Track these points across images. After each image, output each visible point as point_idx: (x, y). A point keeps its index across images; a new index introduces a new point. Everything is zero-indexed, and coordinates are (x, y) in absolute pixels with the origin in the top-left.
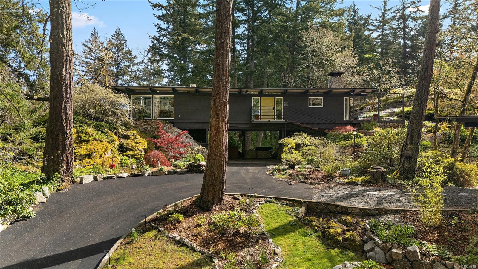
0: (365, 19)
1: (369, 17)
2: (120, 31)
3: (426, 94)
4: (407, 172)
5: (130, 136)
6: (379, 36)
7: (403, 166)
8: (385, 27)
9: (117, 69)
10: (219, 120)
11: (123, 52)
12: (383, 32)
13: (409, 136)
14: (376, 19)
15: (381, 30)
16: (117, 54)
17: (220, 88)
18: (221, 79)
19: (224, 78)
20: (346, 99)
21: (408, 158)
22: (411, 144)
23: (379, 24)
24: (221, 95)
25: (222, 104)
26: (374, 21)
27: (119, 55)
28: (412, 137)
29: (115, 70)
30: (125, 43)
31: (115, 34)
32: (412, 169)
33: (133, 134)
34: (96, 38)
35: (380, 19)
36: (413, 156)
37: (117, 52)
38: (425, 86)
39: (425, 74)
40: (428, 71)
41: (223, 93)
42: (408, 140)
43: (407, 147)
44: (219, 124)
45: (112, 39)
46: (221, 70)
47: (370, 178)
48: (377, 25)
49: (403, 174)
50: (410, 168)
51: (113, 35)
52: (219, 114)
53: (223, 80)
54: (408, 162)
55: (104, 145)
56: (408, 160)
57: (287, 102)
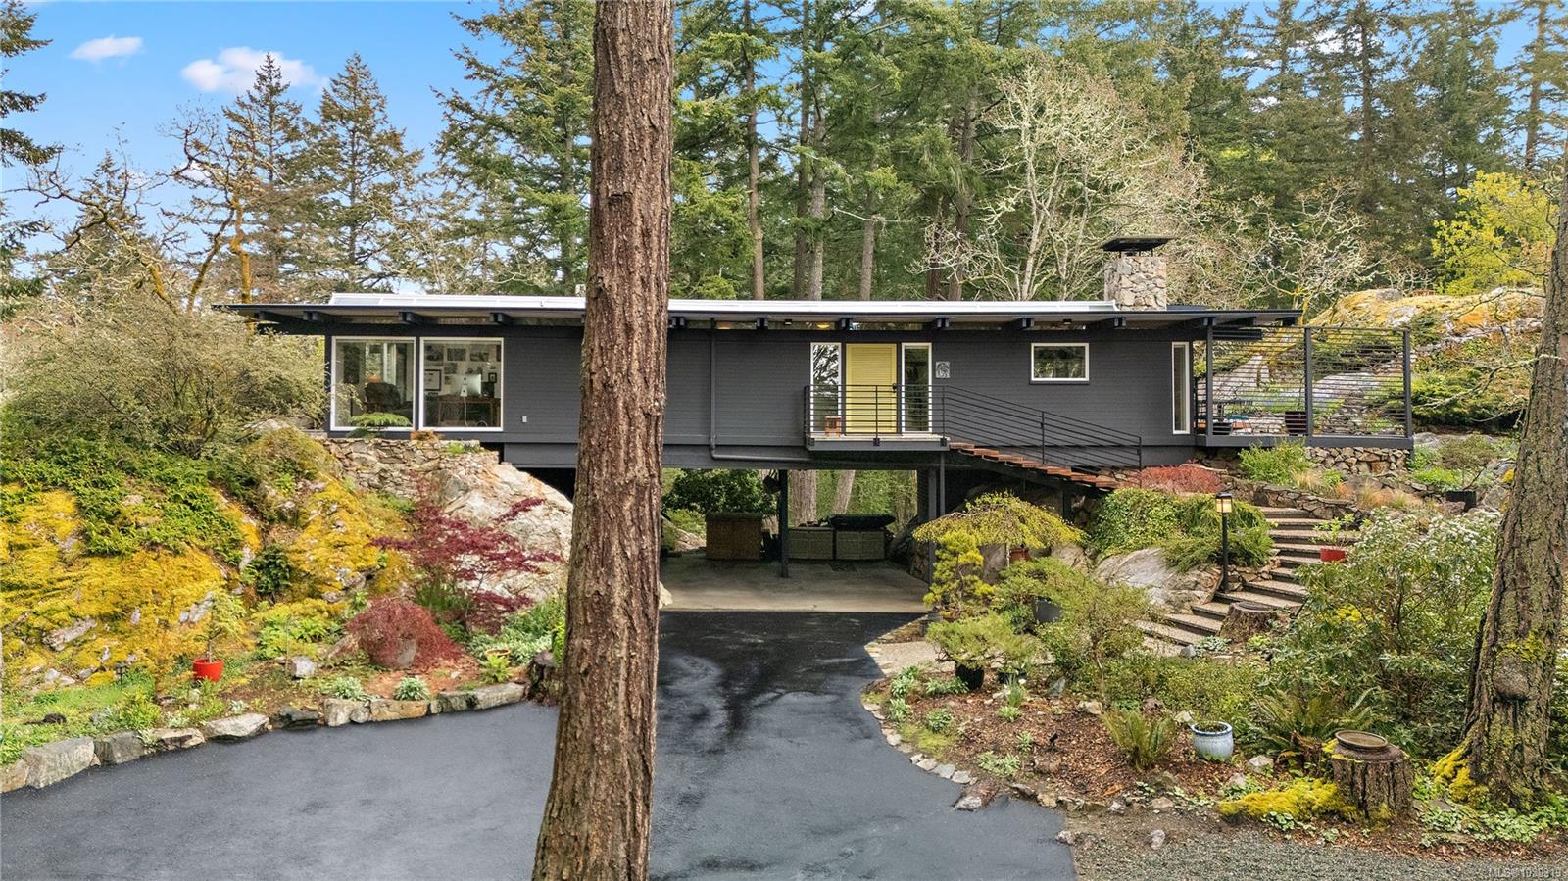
0: (1222, 25)
1: (1236, 16)
2: (360, 64)
5: (310, 515)
6: (1270, 82)
7: (1487, 735)
8: (1292, 49)
9: (352, 196)
10: (610, 573)
11: (374, 137)
12: (1283, 68)
13: (1508, 597)
14: (1260, 25)
15: (1276, 63)
16: (353, 146)
17: (613, 413)
18: (620, 369)
19: (636, 365)
20: (1180, 352)
21: (1511, 700)
23: (1270, 39)
24: (617, 448)
25: (625, 494)
26: (1251, 32)
27: (360, 149)
28: (1524, 600)
29: (346, 202)
30: (381, 106)
31: (346, 74)
32: (1528, 752)
34: (275, 91)
35: (1275, 22)
36: (1534, 692)
37: (352, 137)
41: (628, 442)
42: (1504, 617)
43: (1500, 648)
44: (610, 595)
45: (332, 94)
46: (619, 328)
48: (1264, 45)
49: (1490, 776)
51: (338, 79)
52: (608, 543)
53: (628, 374)
54: (1511, 719)
55: (185, 568)
56: (1510, 712)
57: (947, 363)
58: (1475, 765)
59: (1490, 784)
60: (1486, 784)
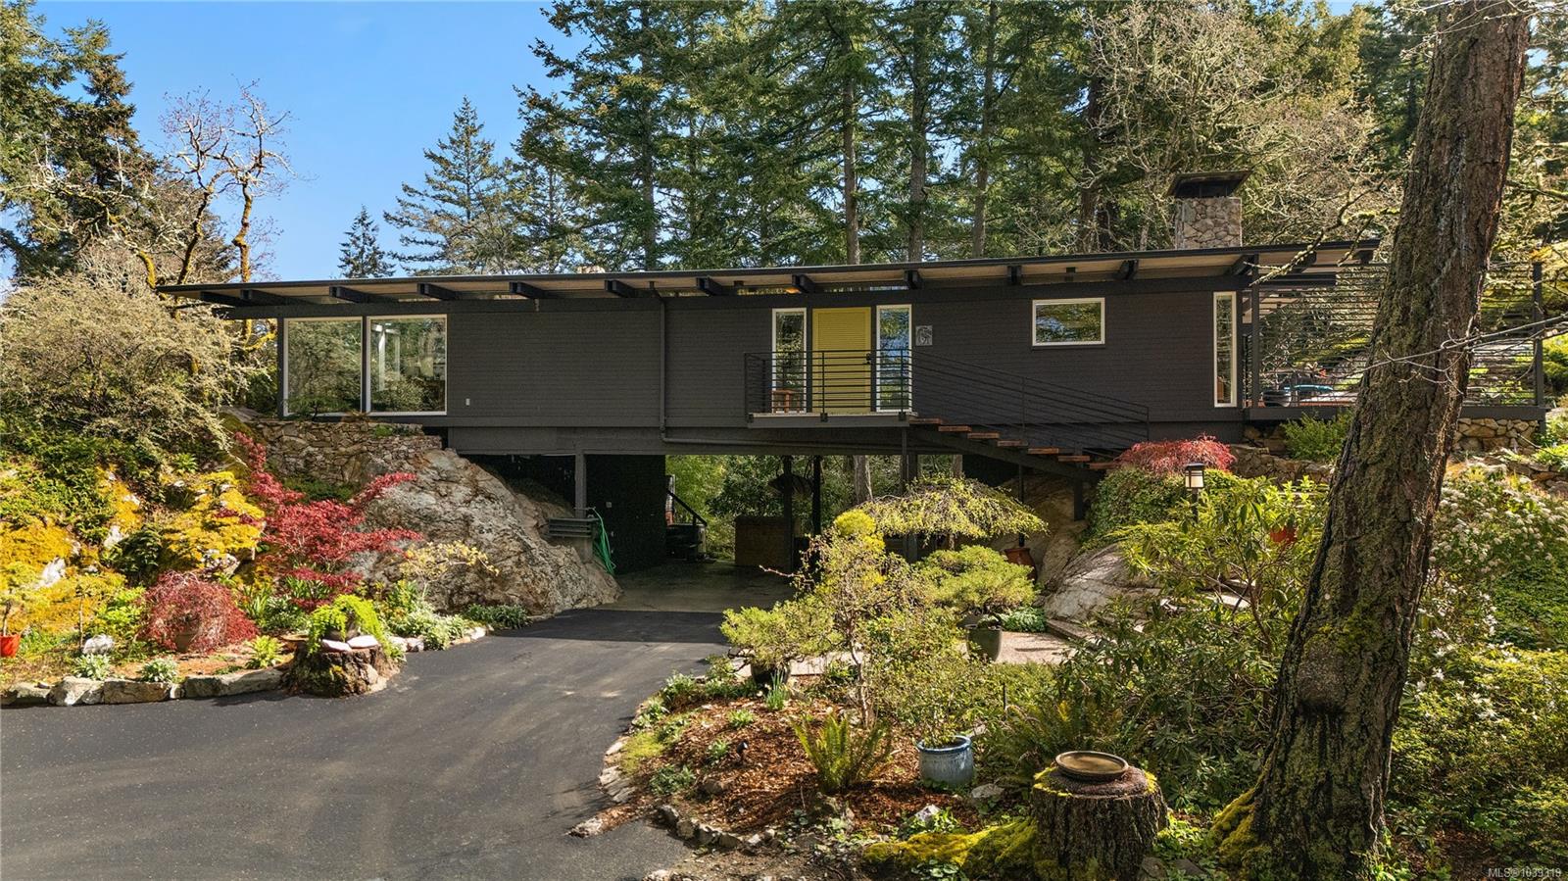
3: (1464, 240)
4: (1306, 820)
5: (197, 495)
7: (1282, 765)
13: (1336, 550)
21: (1321, 713)
22: (1342, 608)
28: (1350, 557)
32: (1340, 798)
33: (214, 486)
36: (1354, 701)
38: (1456, 187)
39: (1455, 94)
40: (1477, 75)
42: (1324, 583)
43: (1310, 634)
47: (1032, 840)
49: (1277, 830)
50: (1329, 793)
54: (1316, 741)
55: (23, 541)
56: (1316, 732)
57: (930, 328)
58: (1262, 812)
59: (1276, 842)
60: (1272, 844)
